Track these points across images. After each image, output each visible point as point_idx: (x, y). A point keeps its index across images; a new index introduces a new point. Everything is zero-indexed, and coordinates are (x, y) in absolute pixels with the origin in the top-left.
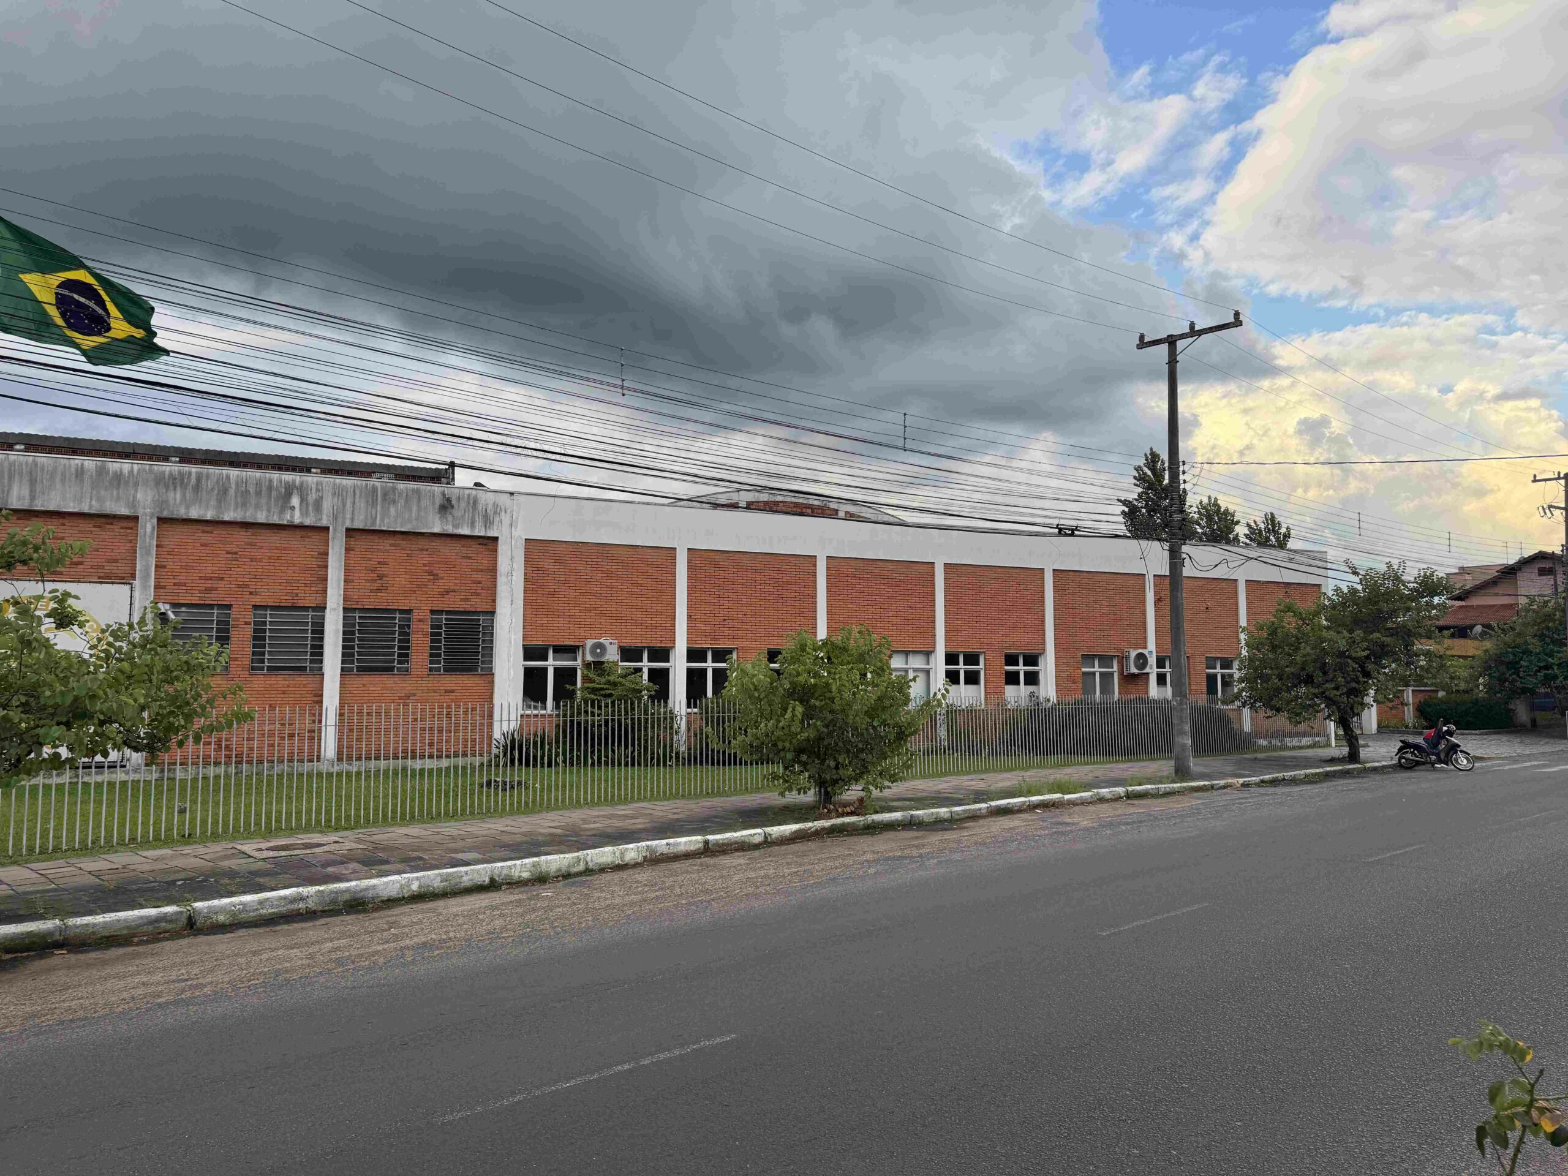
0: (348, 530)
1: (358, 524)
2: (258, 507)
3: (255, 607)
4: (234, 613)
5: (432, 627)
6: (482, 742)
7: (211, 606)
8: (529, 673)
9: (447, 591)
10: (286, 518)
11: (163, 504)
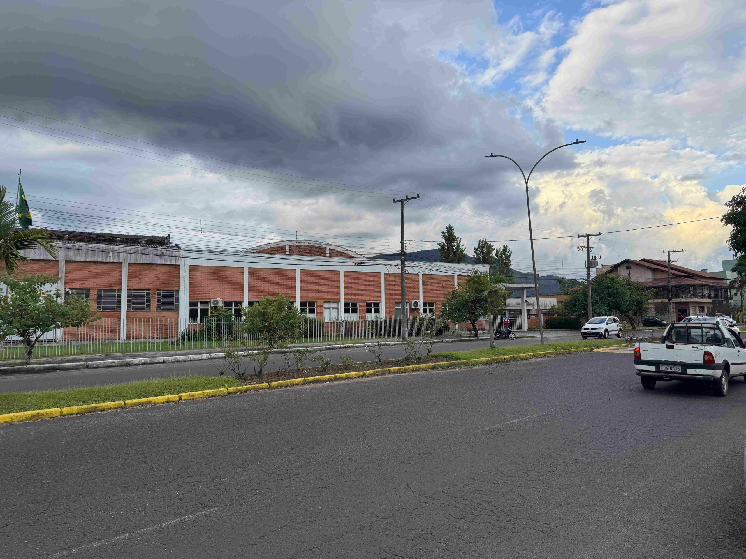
0: (129, 263)
1: (132, 262)
2: (98, 256)
3: (98, 289)
4: (91, 291)
5: (158, 295)
6: (175, 334)
7: (83, 289)
8: (191, 310)
9: (163, 283)
10: (108, 260)
11: (67, 256)
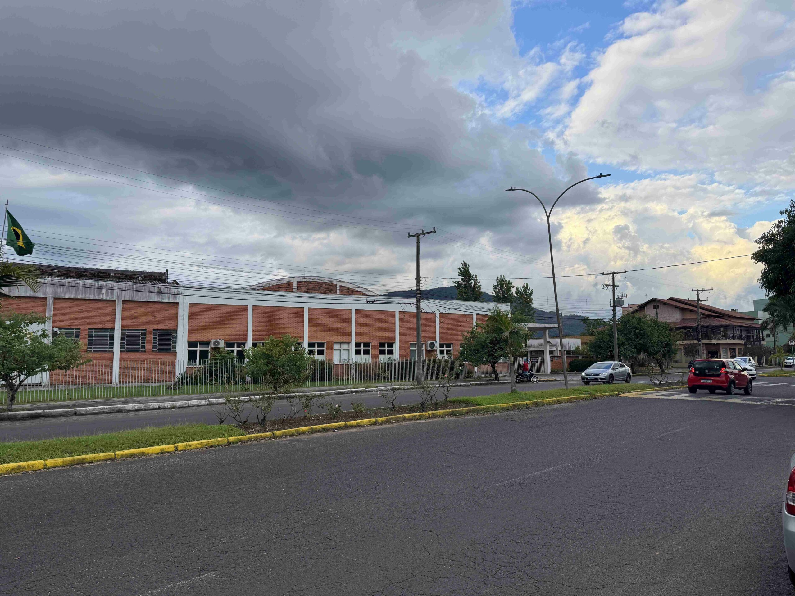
0: (123, 301)
1: (127, 299)
2: (90, 293)
3: (89, 329)
4: (81, 331)
5: (154, 335)
6: (171, 377)
7: (73, 329)
8: (190, 352)
9: (160, 323)
10: (101, 297)
11: (56, 293)
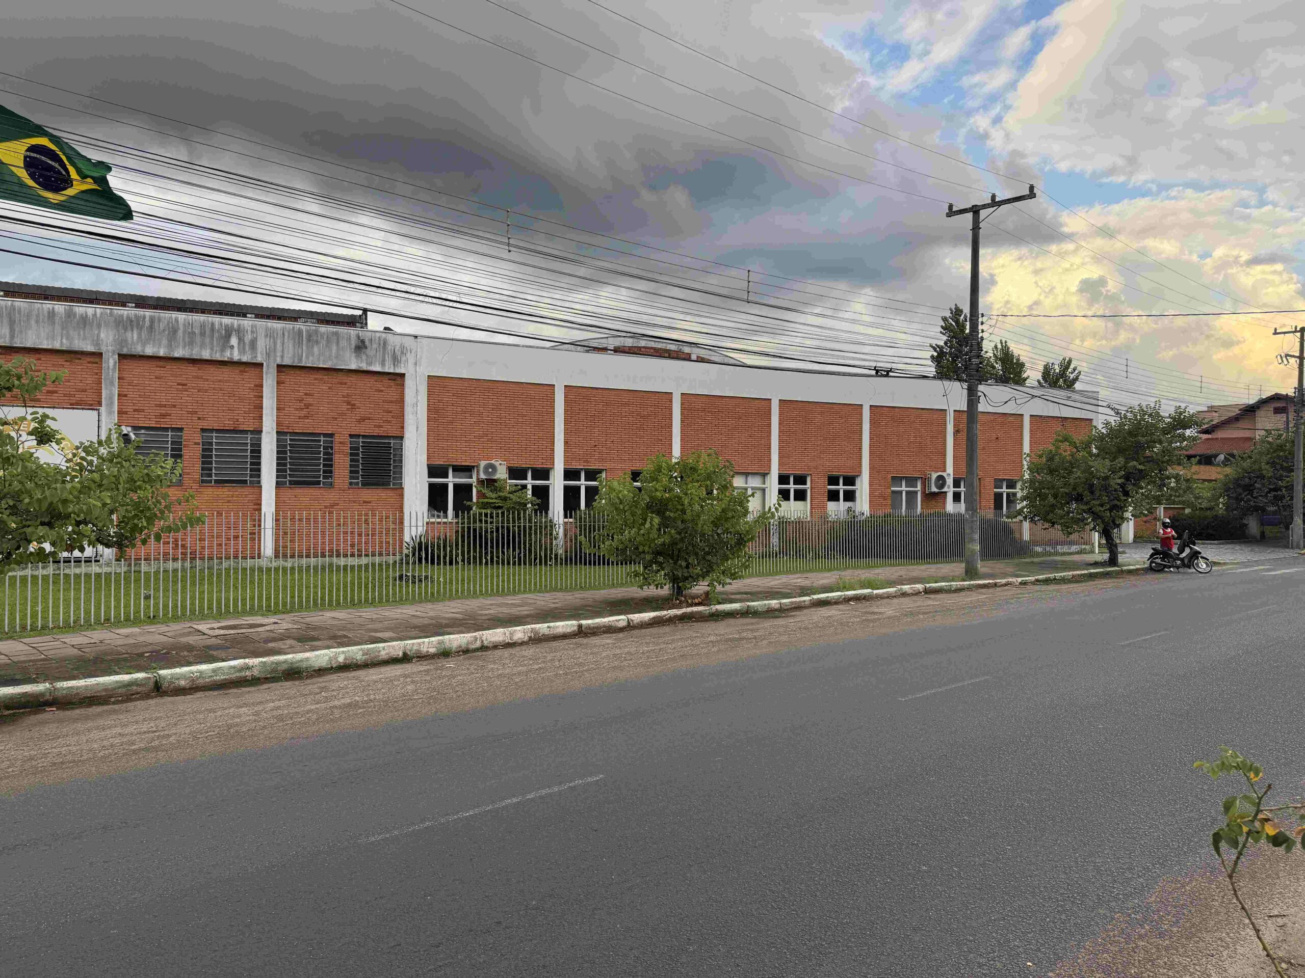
0: (278, 366)
1: (287, 361)
2: (203, 346)
3: (203, 430)
4: (185, 435)
5: (351, 448)
6: (394, 544)
7: (166, 429)
8: (432, 487)
9: (363, 419)
10: (227, 356)
11: (123, 342)
